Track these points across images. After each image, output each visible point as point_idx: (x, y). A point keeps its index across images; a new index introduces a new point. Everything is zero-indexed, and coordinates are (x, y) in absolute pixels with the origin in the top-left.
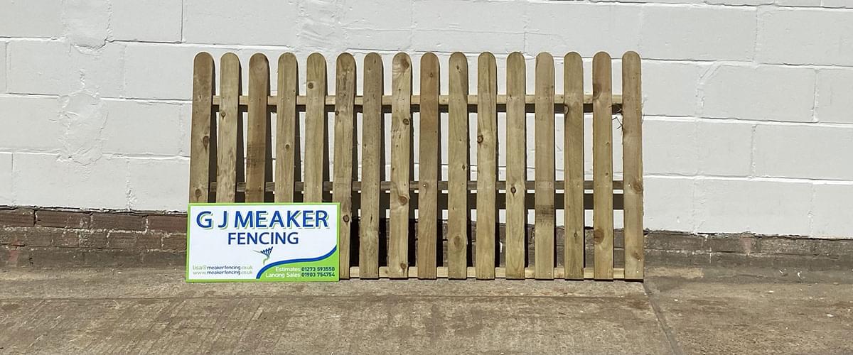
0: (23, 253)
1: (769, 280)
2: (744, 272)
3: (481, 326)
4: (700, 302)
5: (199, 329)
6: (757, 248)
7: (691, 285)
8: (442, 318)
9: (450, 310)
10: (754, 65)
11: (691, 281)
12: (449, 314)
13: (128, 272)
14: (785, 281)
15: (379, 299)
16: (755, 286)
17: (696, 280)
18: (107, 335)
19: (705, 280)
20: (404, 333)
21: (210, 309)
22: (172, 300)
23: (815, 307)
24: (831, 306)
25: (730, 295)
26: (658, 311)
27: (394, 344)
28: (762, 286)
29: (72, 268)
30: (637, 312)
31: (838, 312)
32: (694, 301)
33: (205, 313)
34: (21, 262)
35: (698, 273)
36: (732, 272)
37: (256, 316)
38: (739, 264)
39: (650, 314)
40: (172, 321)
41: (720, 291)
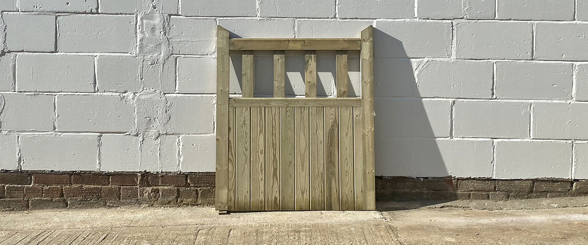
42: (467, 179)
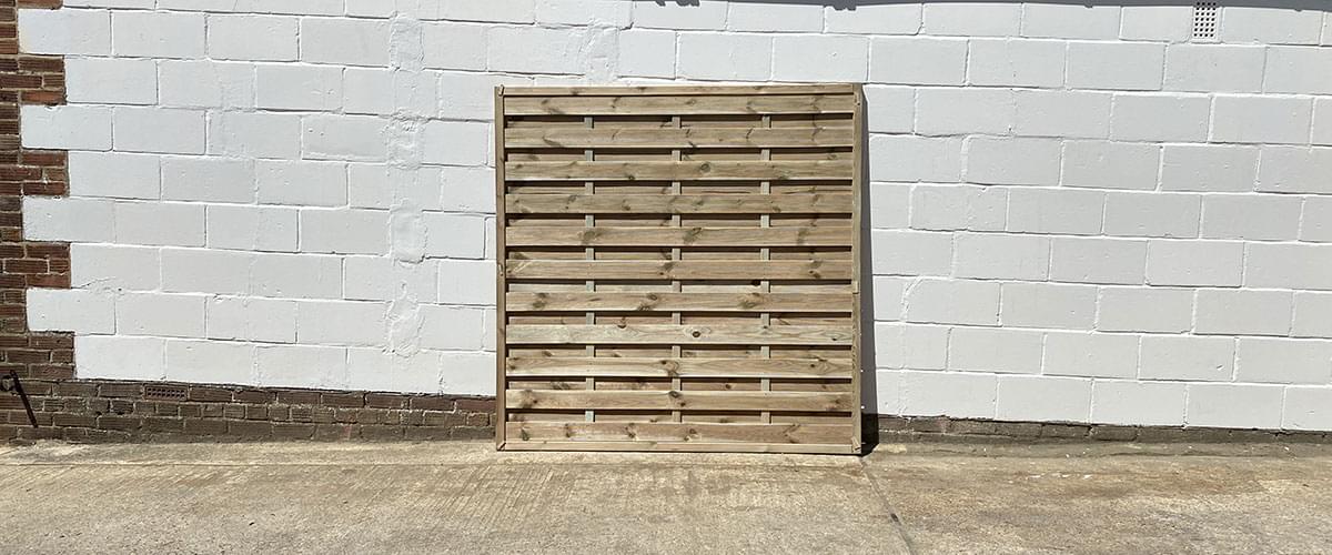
0: (354, 429)
1: (960, 454)
2: (940, 448)
3: (729, 488)
4: (905, 471)
5: (504, 488)
6: (950, 429)
7: (896, 458)
8: (697, 481)
9: (702, 475)
10: (951, 279)
11: (896, 454)
12: (703, 478)
13: (439, 444)
14: (973, 456)
15: (645, 466)
16: (949, 459)
17: (901, 453)
18: (431, 492)
19: (910, 453)
20: (668, 492)
21: (510, 473)
22: (480, 466)
23: (998, 475)
24: (1012, 475)
25: (929, 466)
26: (871, 477)
27: (661, 501)
28: (955, 459)
29: (394, 440)
30: (855, 478)
31: (1018, 480)
32: (900, 470)
33: (507, 476)
34: (353, 436)
35: (902, 448)
36: (931, 447)
37: (548, 479)
38: (937, 441)
39: (865, 480)
40: (481, 482)
41: (921, 463)
42: (964, 420)
